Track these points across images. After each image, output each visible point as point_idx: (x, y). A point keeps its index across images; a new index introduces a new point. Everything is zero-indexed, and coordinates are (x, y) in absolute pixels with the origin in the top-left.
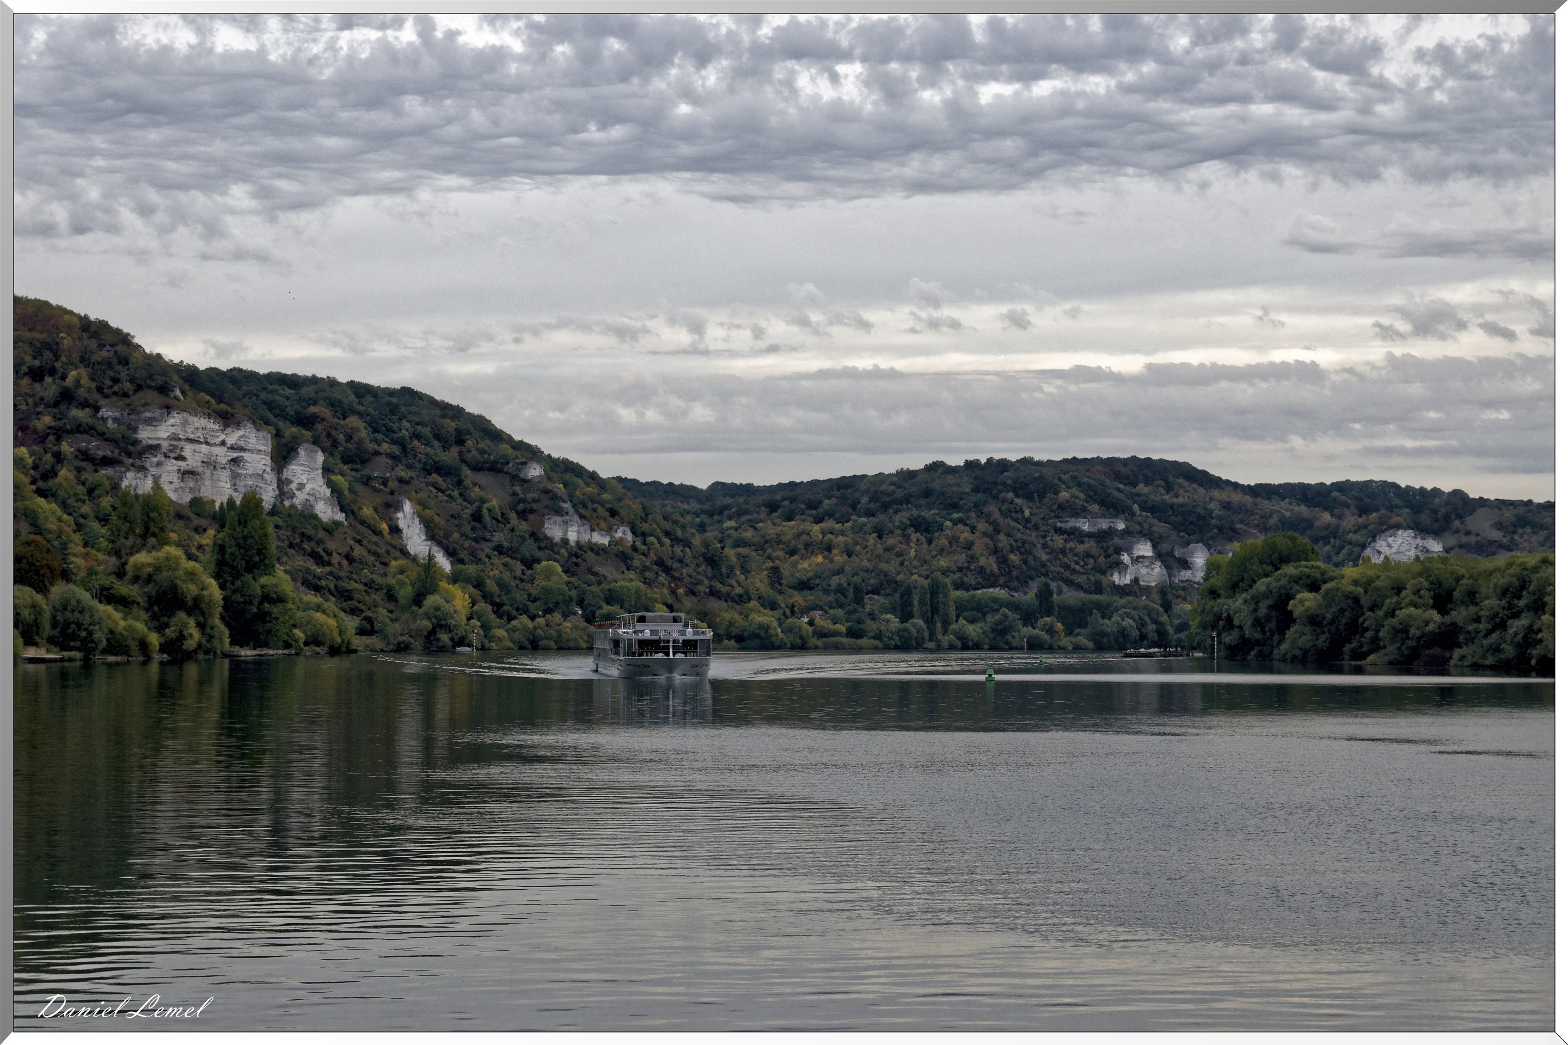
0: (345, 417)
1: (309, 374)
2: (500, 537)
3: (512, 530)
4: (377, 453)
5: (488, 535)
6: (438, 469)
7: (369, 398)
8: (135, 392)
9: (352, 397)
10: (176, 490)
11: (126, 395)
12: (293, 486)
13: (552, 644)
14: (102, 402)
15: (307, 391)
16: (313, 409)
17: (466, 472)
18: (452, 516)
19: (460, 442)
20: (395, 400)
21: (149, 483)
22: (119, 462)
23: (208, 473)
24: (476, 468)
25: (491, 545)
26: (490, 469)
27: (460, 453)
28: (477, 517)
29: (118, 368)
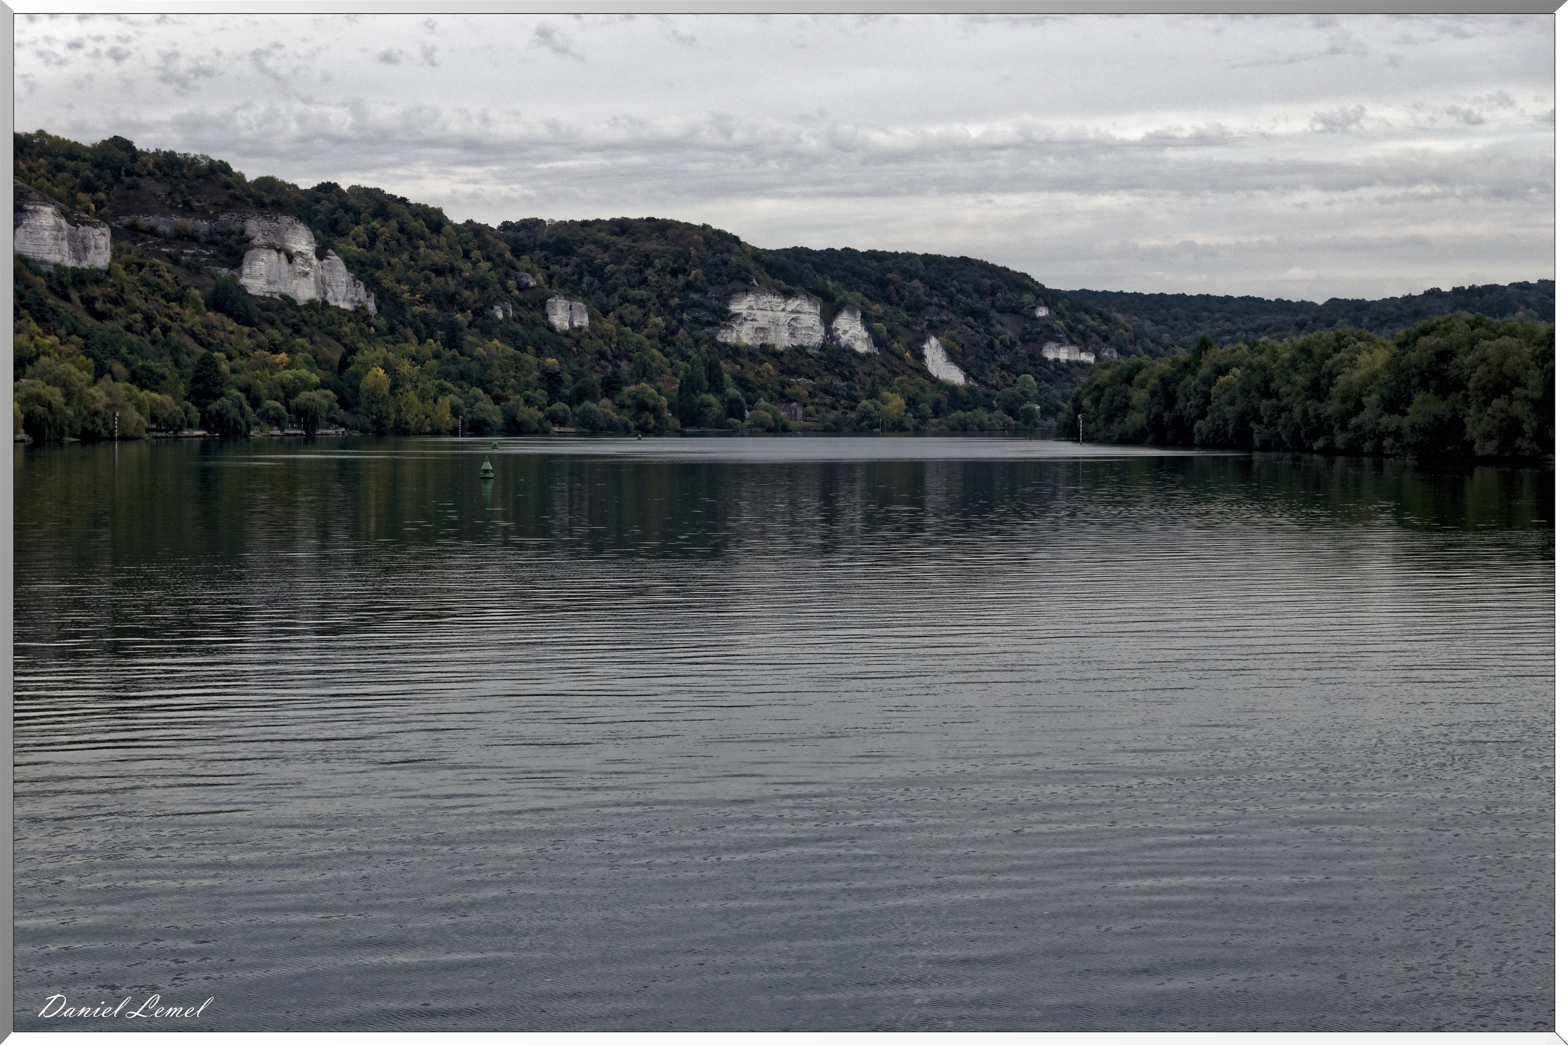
0: (911, 279)
1: (893, 251)
2: (1004, 359)
3: (1016, 353)
4: (930, 304)
5: (997, 357)
6: (975, 313)
7: (934, 265)
8: (729, 282)
9: (921, 265)
10: (751, 339)
11: (723, 284)
12: (840, 332)
13: (975, 427)
14: (710, 288)
15: (888, 263)
16: (890, 276)
17: (993, 313)
18: (974, 345)
19: (994, 293)
20: (951, 267)
21: (734, 335)
22: (717, 324)
23: (773, 328)
24: (1002, 311)
25: (998, 363)
26: (1011, 312)
27: (993, 302)
28: (991, 345)
29: (722, 267)
